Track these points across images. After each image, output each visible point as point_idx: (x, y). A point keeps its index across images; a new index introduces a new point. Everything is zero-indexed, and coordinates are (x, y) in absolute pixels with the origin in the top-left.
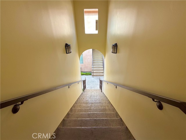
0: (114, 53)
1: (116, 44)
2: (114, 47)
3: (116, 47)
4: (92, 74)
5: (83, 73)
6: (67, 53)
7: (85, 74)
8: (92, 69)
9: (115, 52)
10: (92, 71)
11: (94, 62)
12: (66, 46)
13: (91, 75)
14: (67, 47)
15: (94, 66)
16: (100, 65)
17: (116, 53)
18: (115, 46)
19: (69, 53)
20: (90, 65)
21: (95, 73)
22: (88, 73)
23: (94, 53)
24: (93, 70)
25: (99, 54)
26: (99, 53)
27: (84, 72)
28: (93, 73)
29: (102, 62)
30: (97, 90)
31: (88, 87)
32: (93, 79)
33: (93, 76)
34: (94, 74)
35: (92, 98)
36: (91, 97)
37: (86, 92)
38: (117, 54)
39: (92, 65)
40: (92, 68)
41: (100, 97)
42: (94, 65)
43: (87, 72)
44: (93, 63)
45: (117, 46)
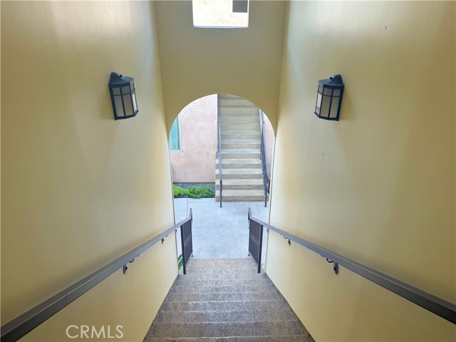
0: (328, 118)
1: (338, 79)
2: (328, 92)
3: (337, 93)
4: (217, 193)
5: (179, 189)
6: (116, 118)
7: (187, 191)
8: (217, 172)
9: (333, 115)
10: (218, 182)
11: (226, 142)
12: (111, 87)
13: (213, 196)
14: (116, 91)
15: (225, 162)
16: (249, 156)
17: (337, 119)
18: (333, 88)
19: (125, 117)
20: (208, 154)
21: (230, 187)
22: (198, 188)
23: (225, 106)
24: (221, 177)
25: (245, 110)
26: (244, 107)
27: (183, 184)
28: (221, 188)
29: (259, 142)
30: (237, 261)
31: (200, 250)
32: (219, 212)
33: (221, 199)
34: (226, 193)
35: (222, 304)
36: (215, 297)
37: (191, 271)
38: (341, 123)
39: (217, 156)
40: (218, 166)
41: (256, 296)
42: (223, 157)
43: (195, 183)
44: (220, 147)
45: (342, 88)
